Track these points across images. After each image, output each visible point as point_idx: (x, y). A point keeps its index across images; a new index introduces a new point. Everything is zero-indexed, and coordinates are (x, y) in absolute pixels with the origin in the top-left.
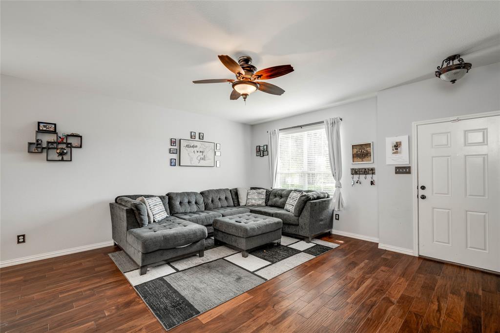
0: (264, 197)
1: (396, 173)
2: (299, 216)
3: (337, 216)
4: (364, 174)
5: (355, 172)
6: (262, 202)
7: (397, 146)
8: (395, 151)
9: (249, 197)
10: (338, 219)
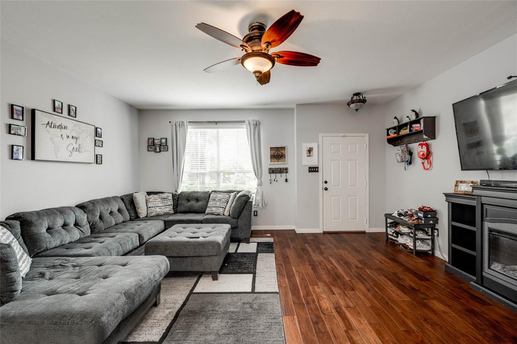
0: (171, 202)
1: (310, 171)
2: (238, 218)
3: (256, 212)
4: (280, 173)
5: (272, 171)
6: (169, 209)
7: (310, 151)
8: (309, 154)
9: (150, 205)
10: (257, 215)
